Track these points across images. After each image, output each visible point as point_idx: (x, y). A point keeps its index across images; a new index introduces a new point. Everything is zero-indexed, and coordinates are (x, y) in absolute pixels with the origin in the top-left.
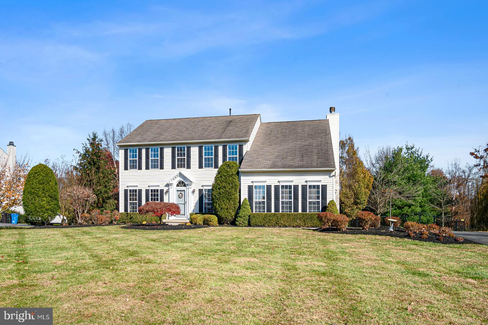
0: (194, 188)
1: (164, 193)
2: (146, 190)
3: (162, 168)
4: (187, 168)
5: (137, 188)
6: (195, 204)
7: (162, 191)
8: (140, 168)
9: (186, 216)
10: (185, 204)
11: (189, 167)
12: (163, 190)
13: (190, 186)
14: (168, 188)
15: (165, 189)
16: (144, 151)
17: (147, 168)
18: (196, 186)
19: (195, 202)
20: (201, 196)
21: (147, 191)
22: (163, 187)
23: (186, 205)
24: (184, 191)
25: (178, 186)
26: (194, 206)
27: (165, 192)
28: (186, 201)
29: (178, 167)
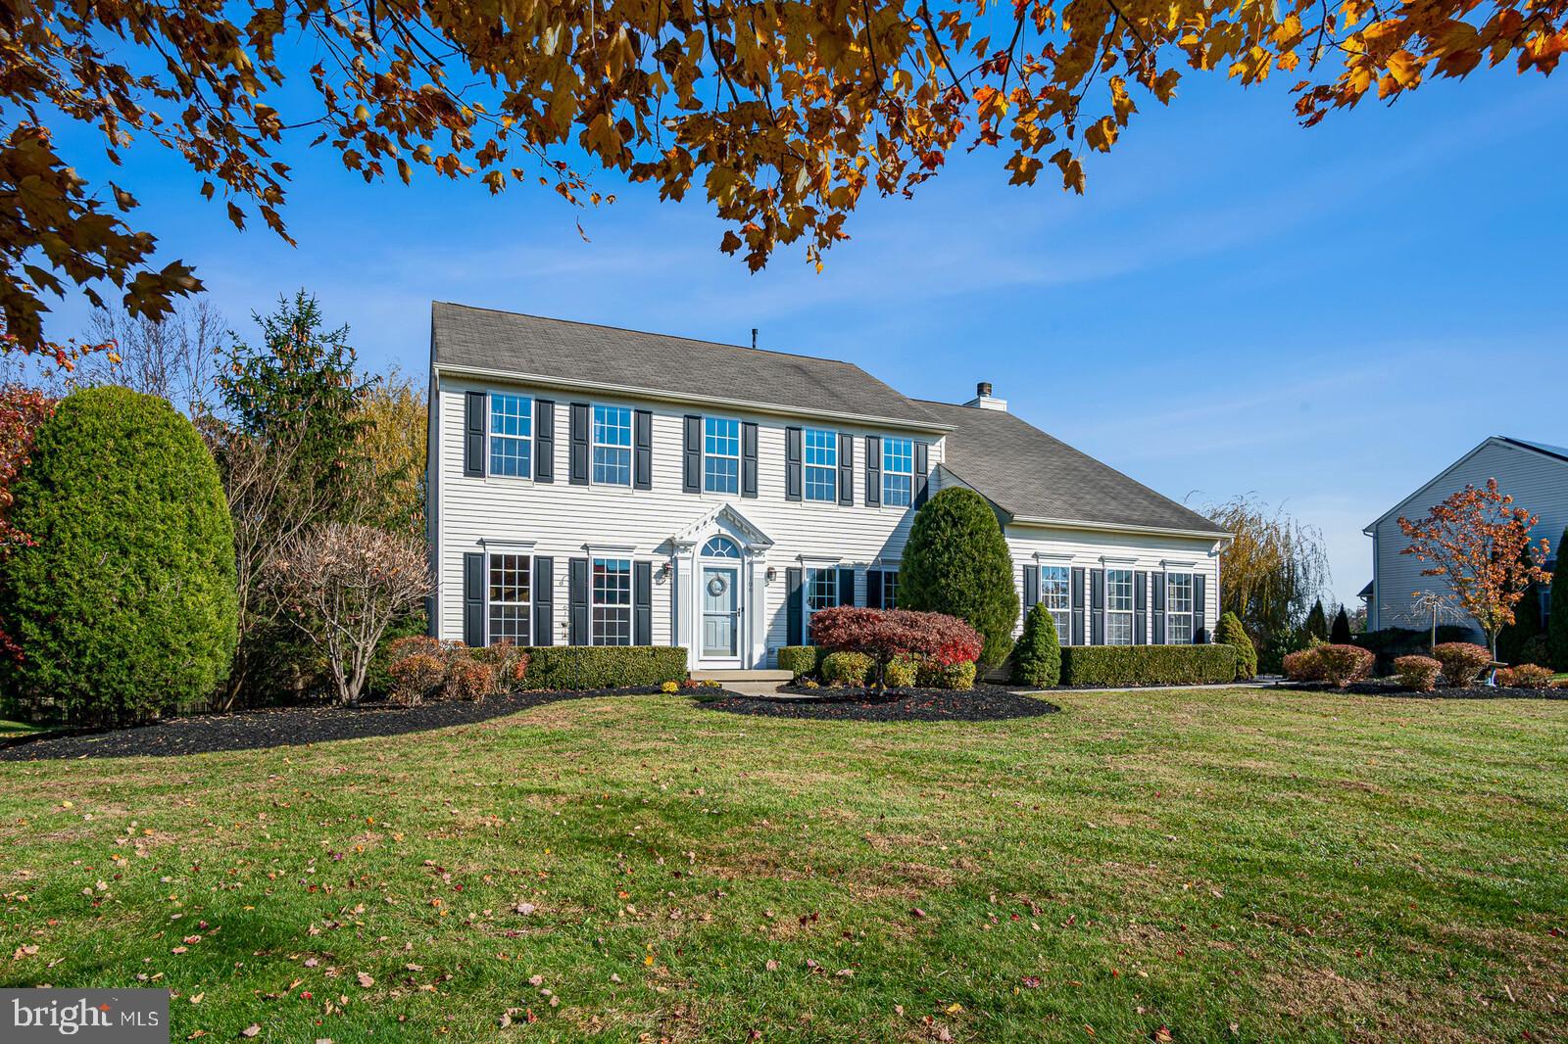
0: (772, 564)
1: (653, 574)
2: (573, 562)
3: (643, 482)
4: (743, 496)
5: (531, 553)
6: (772, 617)
7: (643, 568)
8: (545, 474)
9: (739, 657)
10: (734, 617)
11: (750, 490)
12: (649, 563)
13: (759, 554)
14: (666, 559)
15: (659, 561)
16: (562, 414)
17: (578, 476)
18: (778, 559)
19: (774, 612)
20: (794, 589)
21: (576, 567)
22: (650, 552)
23: (739, 619)
24: (733, 572)
25: (706, 551)
26: (769, 622)
27: (655, 570)
28: (739, 606)
29: (710, 488)
